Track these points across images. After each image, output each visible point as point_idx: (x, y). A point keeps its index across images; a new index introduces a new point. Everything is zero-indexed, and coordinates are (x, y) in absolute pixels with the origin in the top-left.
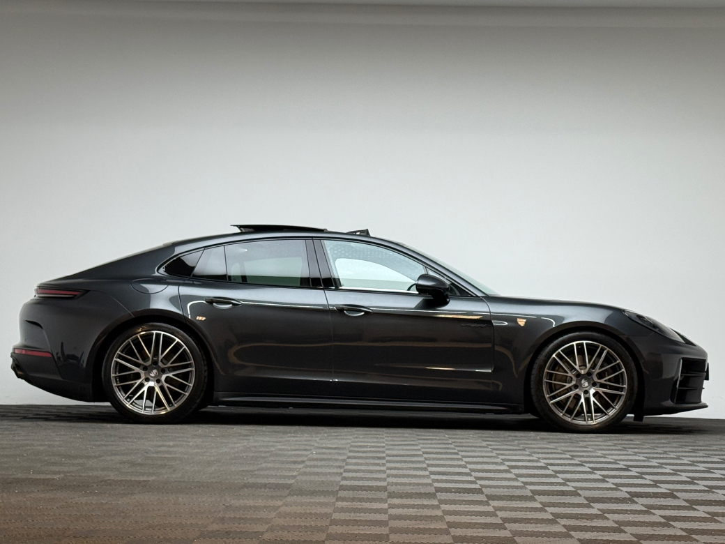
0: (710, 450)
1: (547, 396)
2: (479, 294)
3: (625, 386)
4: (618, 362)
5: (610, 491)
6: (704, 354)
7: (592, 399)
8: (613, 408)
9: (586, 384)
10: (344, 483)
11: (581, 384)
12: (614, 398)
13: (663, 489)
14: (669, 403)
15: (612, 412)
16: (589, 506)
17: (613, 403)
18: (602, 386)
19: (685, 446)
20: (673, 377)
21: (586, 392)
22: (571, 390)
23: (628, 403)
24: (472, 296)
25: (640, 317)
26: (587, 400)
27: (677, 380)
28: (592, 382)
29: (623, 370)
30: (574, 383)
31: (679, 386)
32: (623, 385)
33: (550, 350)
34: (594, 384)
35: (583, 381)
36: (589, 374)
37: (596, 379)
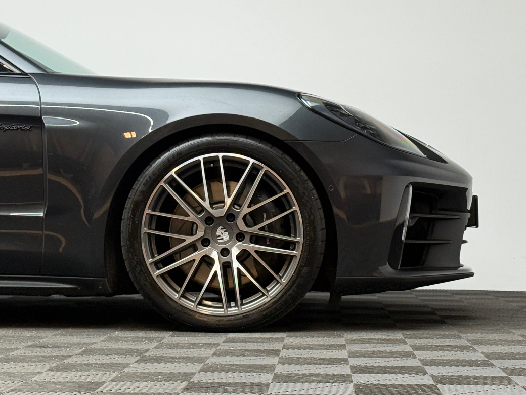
1: (149, 261)
2: (28, 69)
3: (298, 239)
4: (285, 192)
6: (464, 177)
7: (236, 265)
8: (278, 282)
9: (226, 237)
11: (216, 237)
12: (279, 263)
14: (387, 270)
15: (274, 290)
17: (277, 273)
18: (256, 239)
20: (396, 220)
21: (225, 252)
22: (195, 249)
23: (305, 270)
24: (12, 73)
25: (332, 107)
26: (227, 267)
27: (402, 225)
28: (236, 232)
29: (296, 208)
30: (200, 234)
31: (407, 237)
32: (295, 237)
33: (153, 174)
34: (240, 237)
35: (219, 231)
36: (230, 216)
37: (242, 227)
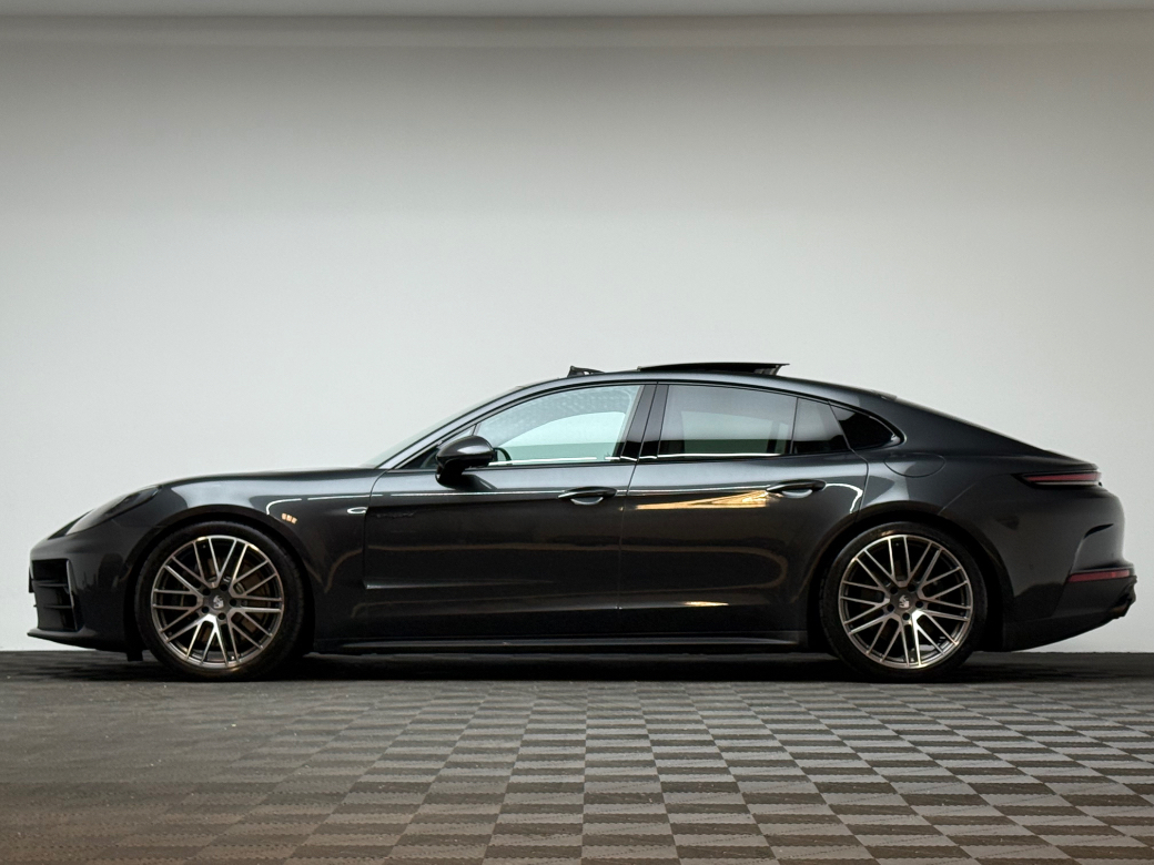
0: (1102, 707)
5: (943, 784)
10: (515, 779)
13: (1029, 777)
16: (908, 812)
19: (1081, 707)
